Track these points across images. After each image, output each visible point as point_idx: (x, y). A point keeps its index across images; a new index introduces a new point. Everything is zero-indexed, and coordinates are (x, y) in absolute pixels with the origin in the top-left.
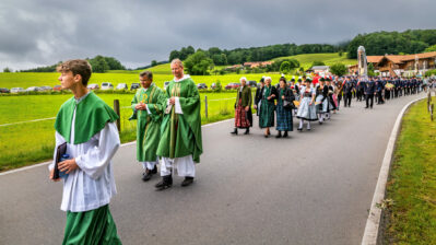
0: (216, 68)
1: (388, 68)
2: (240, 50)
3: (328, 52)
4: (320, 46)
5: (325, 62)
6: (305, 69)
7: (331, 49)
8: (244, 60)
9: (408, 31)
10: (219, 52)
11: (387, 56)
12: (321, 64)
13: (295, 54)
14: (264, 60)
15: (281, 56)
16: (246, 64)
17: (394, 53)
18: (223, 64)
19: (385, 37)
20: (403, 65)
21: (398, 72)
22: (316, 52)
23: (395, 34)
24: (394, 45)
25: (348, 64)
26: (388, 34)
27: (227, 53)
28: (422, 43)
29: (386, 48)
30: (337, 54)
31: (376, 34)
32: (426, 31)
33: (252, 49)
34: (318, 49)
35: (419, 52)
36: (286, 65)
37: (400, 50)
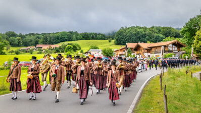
0: (12, 49)
1: (140, 52)
2: (33, 34)
3: (101, 39)
4: (96, 35)
5: (99, 46)
6: (84, 51)
7: (103, 37)
8: (37, 43)
9: (153, 27)
10: (15, 35)
11: (140, 44)
12: (96, 48)
13: (77, 40)
14: (53, 44)
15: (66, 40)
16: (38, 46)
17: (144, 42)
18: (18, 45)
19: (139, 30)
20: (149, 50)
21: (146, 55)
22: (93, 38)
23: (145, 28)
24: (144, 36)
25: (115, 48)
26: (140, 28)
27: (22, 37)
28: (161, 36)
29: (139, 38)
30: (107, 41)
31: (133, 28)
32: (164, 28)
33: (43, 34)
34: (94, 37)
35: (160, 41)
36: (69, 48)
37: (148, 40)
